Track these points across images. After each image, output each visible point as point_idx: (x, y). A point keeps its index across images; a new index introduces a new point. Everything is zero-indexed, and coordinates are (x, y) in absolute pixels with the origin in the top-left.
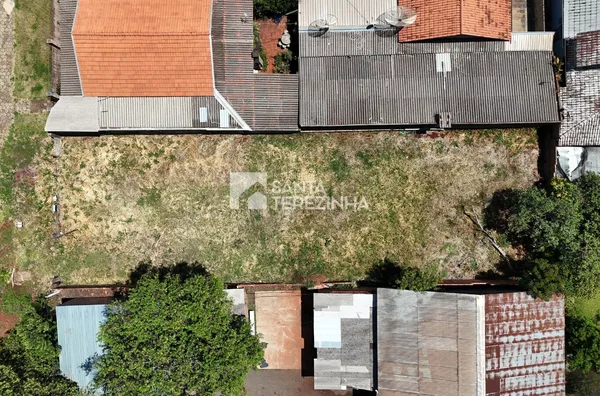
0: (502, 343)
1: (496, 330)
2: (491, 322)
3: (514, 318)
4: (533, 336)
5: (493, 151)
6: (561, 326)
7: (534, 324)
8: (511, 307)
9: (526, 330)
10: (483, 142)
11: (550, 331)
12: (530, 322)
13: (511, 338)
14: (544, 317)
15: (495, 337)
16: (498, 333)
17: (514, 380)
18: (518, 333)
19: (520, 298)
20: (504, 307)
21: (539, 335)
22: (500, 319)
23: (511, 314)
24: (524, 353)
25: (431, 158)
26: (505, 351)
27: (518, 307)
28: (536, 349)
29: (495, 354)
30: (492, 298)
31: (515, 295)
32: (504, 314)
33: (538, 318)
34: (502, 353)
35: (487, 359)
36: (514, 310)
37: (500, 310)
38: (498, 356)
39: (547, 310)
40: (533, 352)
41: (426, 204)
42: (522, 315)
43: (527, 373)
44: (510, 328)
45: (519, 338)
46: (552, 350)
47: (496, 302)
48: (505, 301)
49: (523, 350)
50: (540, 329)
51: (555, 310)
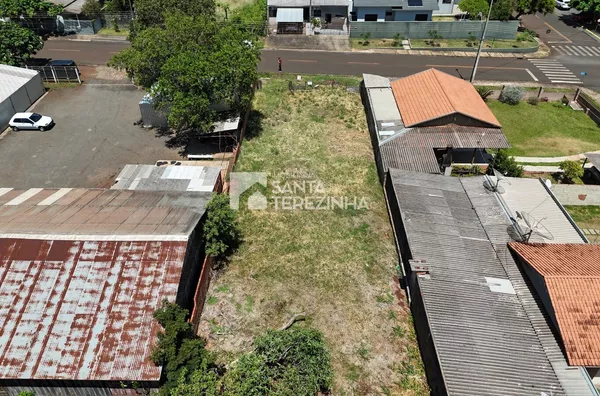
0: (112, 266)
1: (134, 257)
2: (148, 249)
3: (140, 285)
4: (102, 316)
5: (390, 362)
6: (98, 372)
7: (120, 318)
8: (159, 280)
9: (117, 303)
10: (402, 350)
11: (96, 350)
12: (125, 312)
13: (113, 280)
14: (125, 338)
15: (125, 255)
16: (129, 259)
17: (51, 283)
18: (117, 289)
19: (169, 294)
20: (162, 270)
21: (99, 328)
22: (147, 262)
23: (148, 280)
24: (83, 301)
25: (369, 292)
26: (99, 270)
27: (156, 292)
28: (80, 321)
29: (102, 254)
30: (181, 251)
31: (175, 287)
32: (152, 268)
33: (127, 327)
34: (98, 265)
35: (100, 243)
36: (154, 284)
37: (160, 262)
38: (97, 259)
39: (134, 344)
40: (78, 316)
41: (308, 280)
42: (142, 297)
43: (49, 305)
44: (129, 279)
45: (109, 292)
46: (64, 353)
47: (173, 256)
48: (171, 270)
49: (88, 298)
50: (110, 330)
51: (129, 360)
